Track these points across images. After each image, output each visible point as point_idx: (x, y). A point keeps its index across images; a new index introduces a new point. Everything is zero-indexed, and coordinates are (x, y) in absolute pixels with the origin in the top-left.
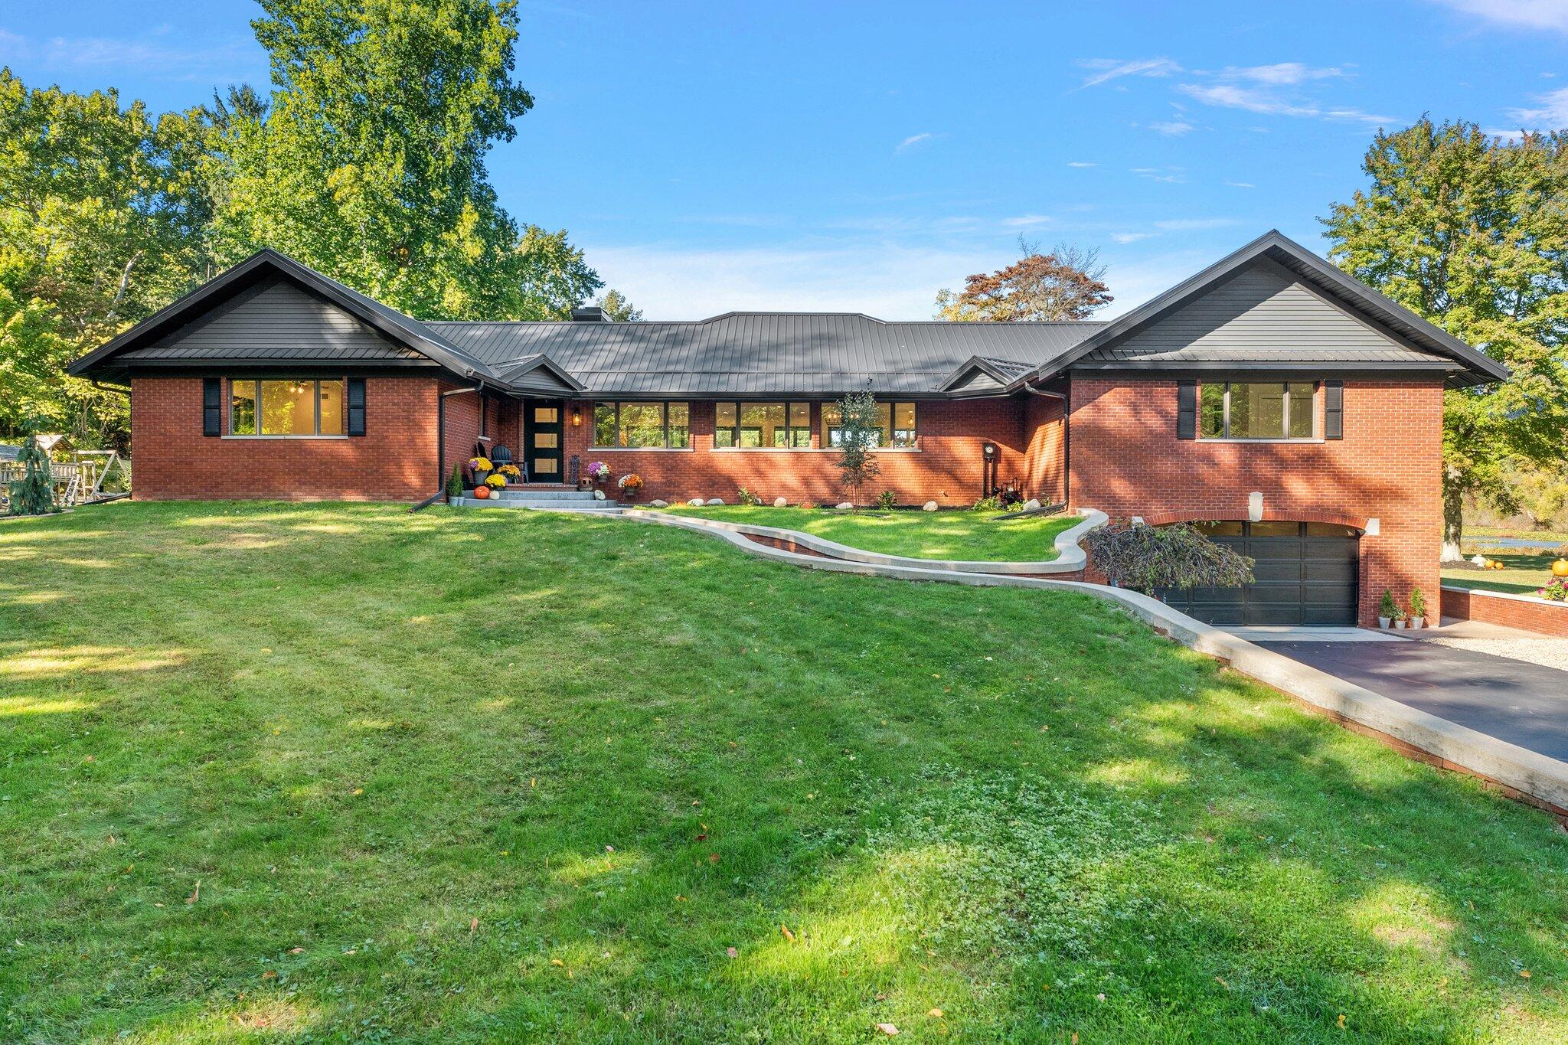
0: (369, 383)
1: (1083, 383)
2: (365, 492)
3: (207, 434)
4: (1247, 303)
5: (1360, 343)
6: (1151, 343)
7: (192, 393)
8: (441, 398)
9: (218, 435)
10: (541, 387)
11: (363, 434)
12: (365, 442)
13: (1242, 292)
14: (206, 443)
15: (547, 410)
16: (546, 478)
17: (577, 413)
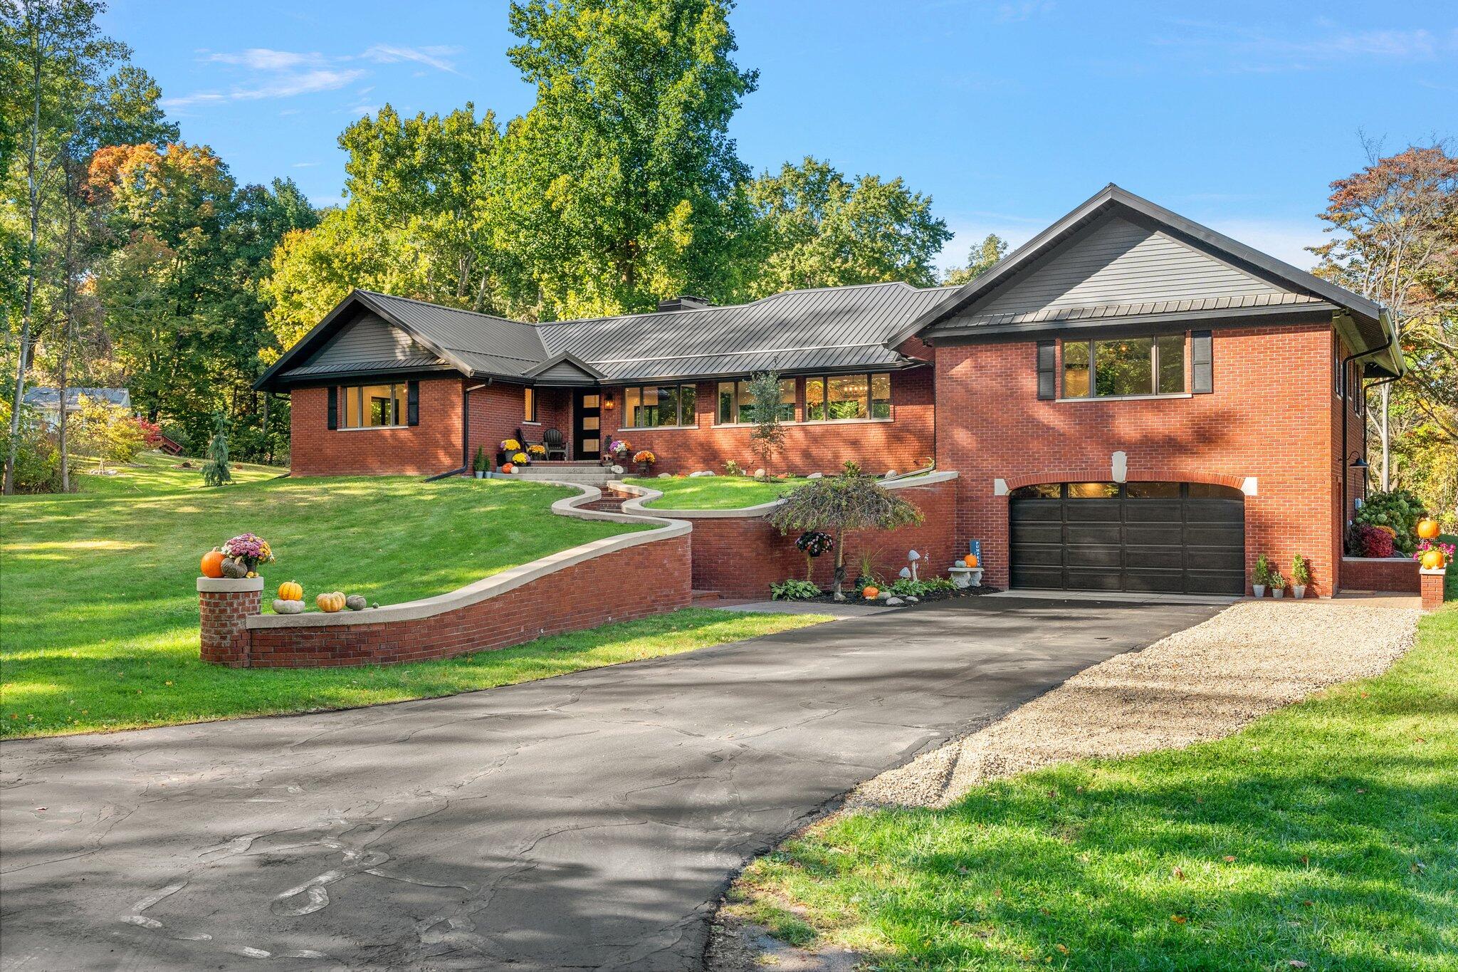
0: (421, 384)
1: (947, 349)
2: (419, 469)
3: (330, 428)
4: (1106, 257)
5: (1231, 289)
6: (1011, 306)
7: (320, 397)
8: (465, 393)
9: (336, 428)
10: (564, 379)
11: (417, 424)
12: (418, 429)
13: (1102, 247)
14: (330, 434)
15: (593, 397)
16: (595, 456)
17: (609, 398)
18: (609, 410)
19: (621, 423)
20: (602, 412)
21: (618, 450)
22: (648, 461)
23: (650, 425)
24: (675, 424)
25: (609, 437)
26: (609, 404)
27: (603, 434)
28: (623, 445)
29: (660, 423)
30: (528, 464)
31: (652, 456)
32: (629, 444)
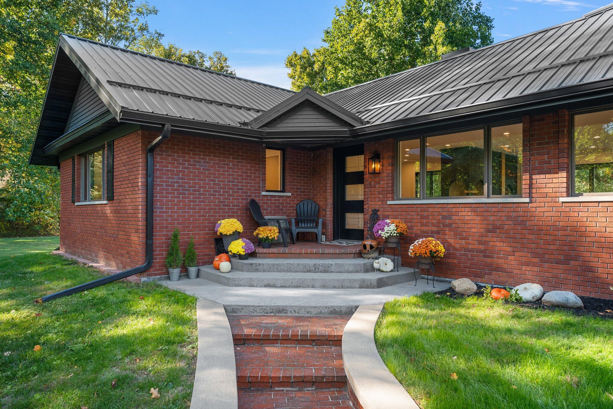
3: (73, 201)
14: (73, 209)
15: (356, 157)
16: (358, 235)
17: (376, 157)
18: (374, 173)
19: (393, 193)
20: (366, 176)
21: (384, 234)
22: (433, 255)
23: (431, 195)
24: (482, 194)
25: (375, 212)
26: (376, 166)
27: (369, 207)
28: (393, 227)
29: (445, 194)
30: (252, 255)
31: (441, 248)
32: (403, 226)
